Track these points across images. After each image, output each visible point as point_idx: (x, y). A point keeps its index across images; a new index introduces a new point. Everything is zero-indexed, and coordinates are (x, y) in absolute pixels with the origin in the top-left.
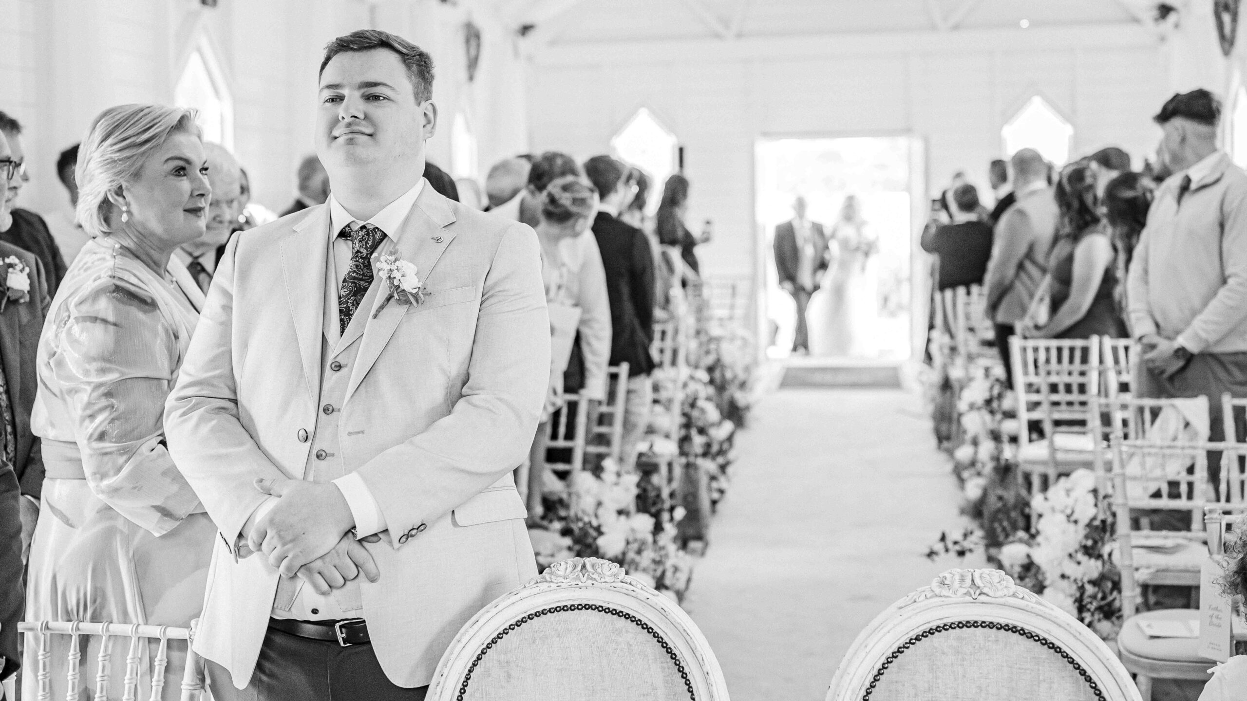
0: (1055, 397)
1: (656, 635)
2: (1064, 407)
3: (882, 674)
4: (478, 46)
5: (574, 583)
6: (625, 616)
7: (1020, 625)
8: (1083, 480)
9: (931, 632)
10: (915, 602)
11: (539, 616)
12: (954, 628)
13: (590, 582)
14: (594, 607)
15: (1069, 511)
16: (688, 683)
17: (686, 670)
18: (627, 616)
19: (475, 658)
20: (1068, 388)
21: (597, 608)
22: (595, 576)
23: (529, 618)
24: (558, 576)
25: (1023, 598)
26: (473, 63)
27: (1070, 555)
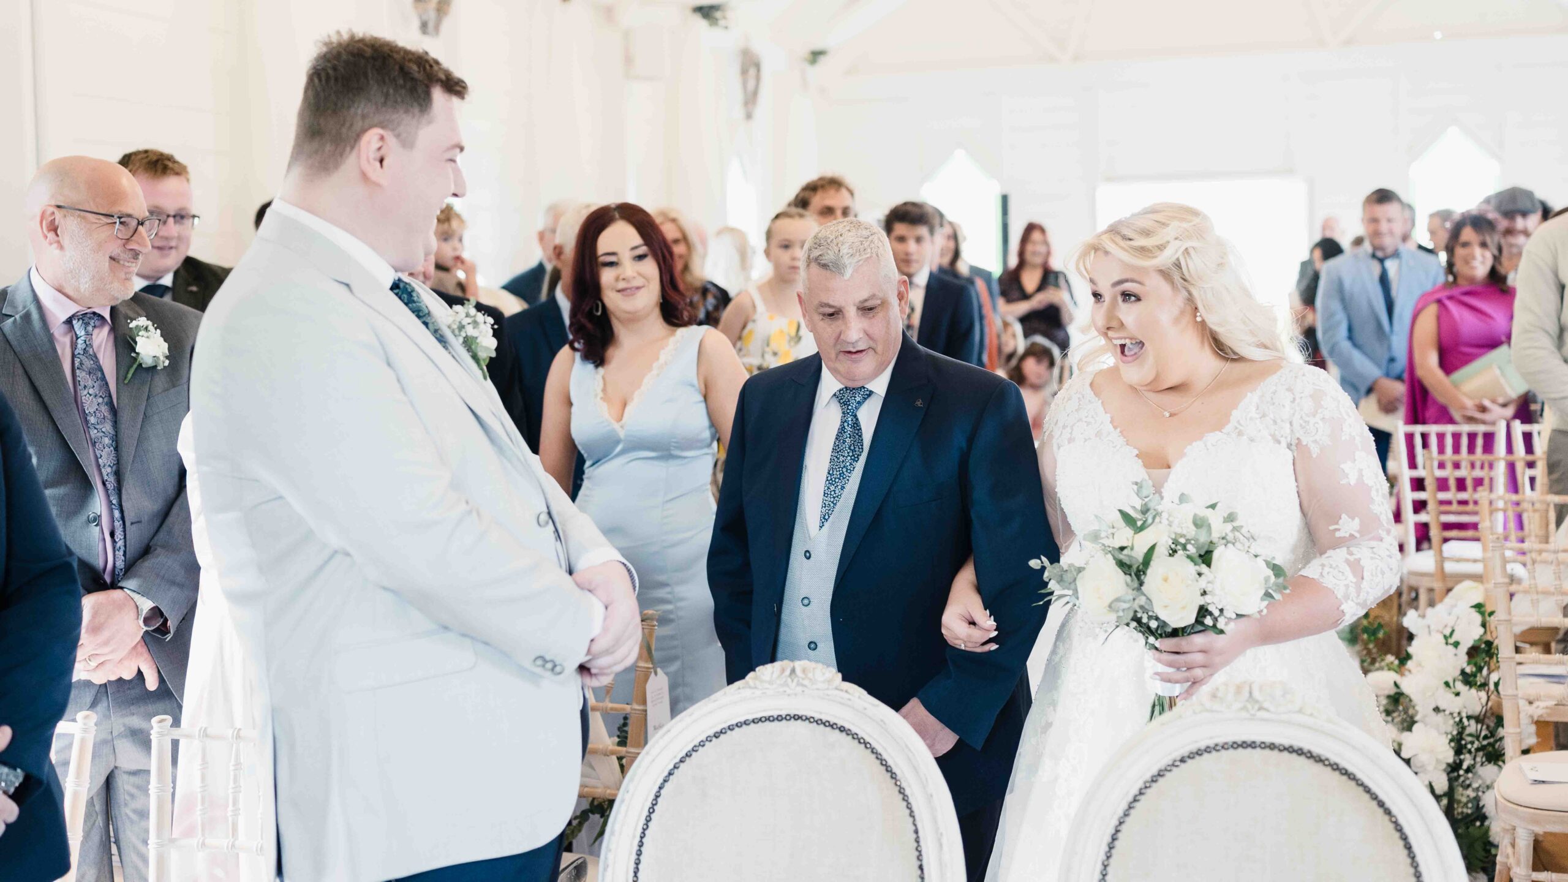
0: (1442, 496)
1: (873, 751)
2: (1455, 507)
3: (1138, 801)
4: (758, 78)
5: (781, 690)
6: (840, 729)
7: (1306, 747)
8: (1468, 594)
9: (1199, 753)
10: (1180, 717)
11: (741, 726)
12: (1228, 749)
13: (799, 689)
14: (804, 718)
15: (1447, 632)
16: (909, 807)
17: (908, 792)
18: (842, 729)
19: (666, 773)
20: (1461, 485)
21: (807, 719)
22: (806, 682)
23: (729, 728)
24: (762, 681)
25: (1311, 715)
26: (751, 99)
27: (1447, 684)
